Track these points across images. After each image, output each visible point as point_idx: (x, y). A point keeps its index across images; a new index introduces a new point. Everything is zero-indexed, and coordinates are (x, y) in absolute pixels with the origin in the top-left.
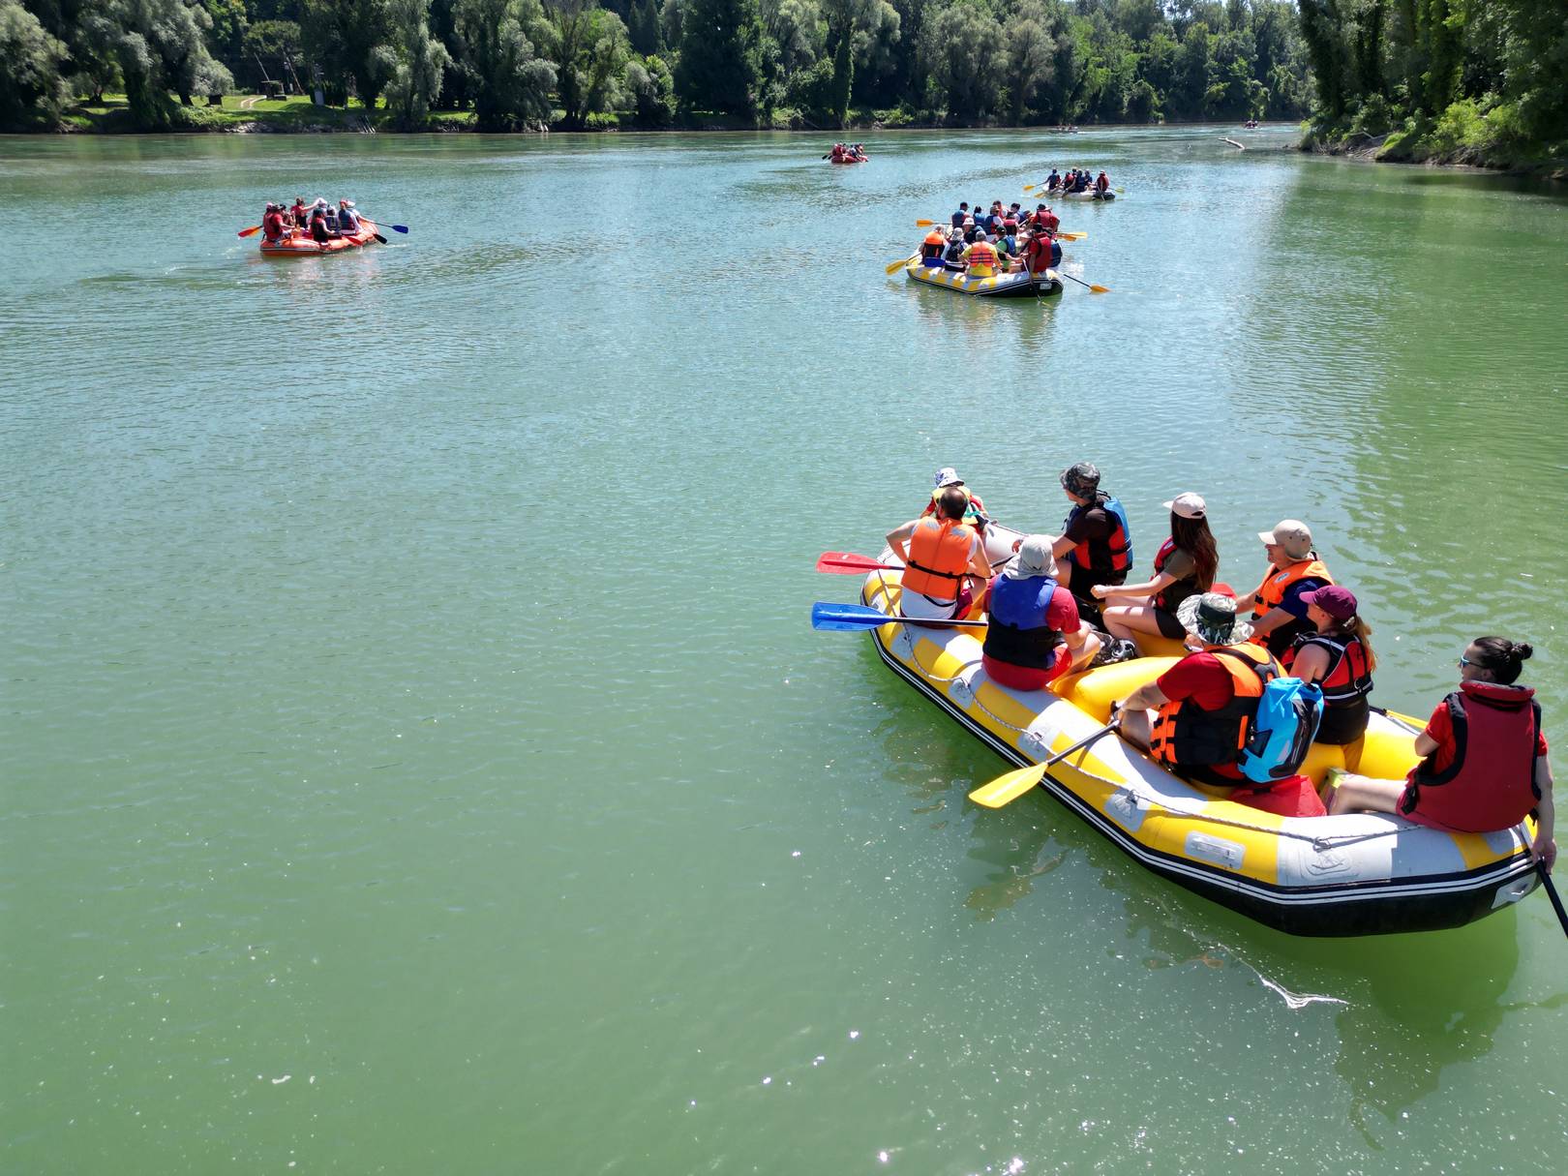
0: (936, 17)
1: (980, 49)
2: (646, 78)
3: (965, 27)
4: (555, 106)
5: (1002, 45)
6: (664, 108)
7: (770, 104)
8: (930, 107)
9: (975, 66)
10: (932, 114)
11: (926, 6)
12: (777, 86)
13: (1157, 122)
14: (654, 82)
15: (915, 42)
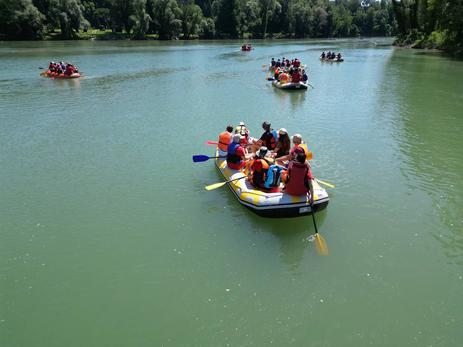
0: (292, 6)
1: (305, 15)
2: (207, 24)
3: (301, 9)
4: (181, 33)
5: (311, 14)
6: (212, 33)
7: (243, 32)
8: (289, 32)
9: (303, 20)
10: (290, 35)
11: (289, 3)
12: (245, 27)
13: (358, 37)
14: (209, 26)
15: (286, 13)
